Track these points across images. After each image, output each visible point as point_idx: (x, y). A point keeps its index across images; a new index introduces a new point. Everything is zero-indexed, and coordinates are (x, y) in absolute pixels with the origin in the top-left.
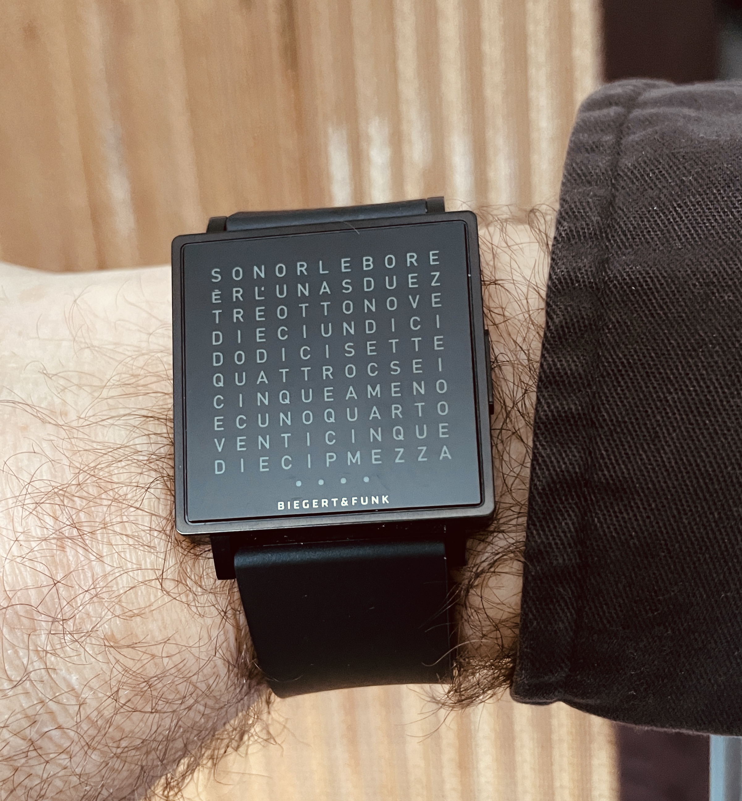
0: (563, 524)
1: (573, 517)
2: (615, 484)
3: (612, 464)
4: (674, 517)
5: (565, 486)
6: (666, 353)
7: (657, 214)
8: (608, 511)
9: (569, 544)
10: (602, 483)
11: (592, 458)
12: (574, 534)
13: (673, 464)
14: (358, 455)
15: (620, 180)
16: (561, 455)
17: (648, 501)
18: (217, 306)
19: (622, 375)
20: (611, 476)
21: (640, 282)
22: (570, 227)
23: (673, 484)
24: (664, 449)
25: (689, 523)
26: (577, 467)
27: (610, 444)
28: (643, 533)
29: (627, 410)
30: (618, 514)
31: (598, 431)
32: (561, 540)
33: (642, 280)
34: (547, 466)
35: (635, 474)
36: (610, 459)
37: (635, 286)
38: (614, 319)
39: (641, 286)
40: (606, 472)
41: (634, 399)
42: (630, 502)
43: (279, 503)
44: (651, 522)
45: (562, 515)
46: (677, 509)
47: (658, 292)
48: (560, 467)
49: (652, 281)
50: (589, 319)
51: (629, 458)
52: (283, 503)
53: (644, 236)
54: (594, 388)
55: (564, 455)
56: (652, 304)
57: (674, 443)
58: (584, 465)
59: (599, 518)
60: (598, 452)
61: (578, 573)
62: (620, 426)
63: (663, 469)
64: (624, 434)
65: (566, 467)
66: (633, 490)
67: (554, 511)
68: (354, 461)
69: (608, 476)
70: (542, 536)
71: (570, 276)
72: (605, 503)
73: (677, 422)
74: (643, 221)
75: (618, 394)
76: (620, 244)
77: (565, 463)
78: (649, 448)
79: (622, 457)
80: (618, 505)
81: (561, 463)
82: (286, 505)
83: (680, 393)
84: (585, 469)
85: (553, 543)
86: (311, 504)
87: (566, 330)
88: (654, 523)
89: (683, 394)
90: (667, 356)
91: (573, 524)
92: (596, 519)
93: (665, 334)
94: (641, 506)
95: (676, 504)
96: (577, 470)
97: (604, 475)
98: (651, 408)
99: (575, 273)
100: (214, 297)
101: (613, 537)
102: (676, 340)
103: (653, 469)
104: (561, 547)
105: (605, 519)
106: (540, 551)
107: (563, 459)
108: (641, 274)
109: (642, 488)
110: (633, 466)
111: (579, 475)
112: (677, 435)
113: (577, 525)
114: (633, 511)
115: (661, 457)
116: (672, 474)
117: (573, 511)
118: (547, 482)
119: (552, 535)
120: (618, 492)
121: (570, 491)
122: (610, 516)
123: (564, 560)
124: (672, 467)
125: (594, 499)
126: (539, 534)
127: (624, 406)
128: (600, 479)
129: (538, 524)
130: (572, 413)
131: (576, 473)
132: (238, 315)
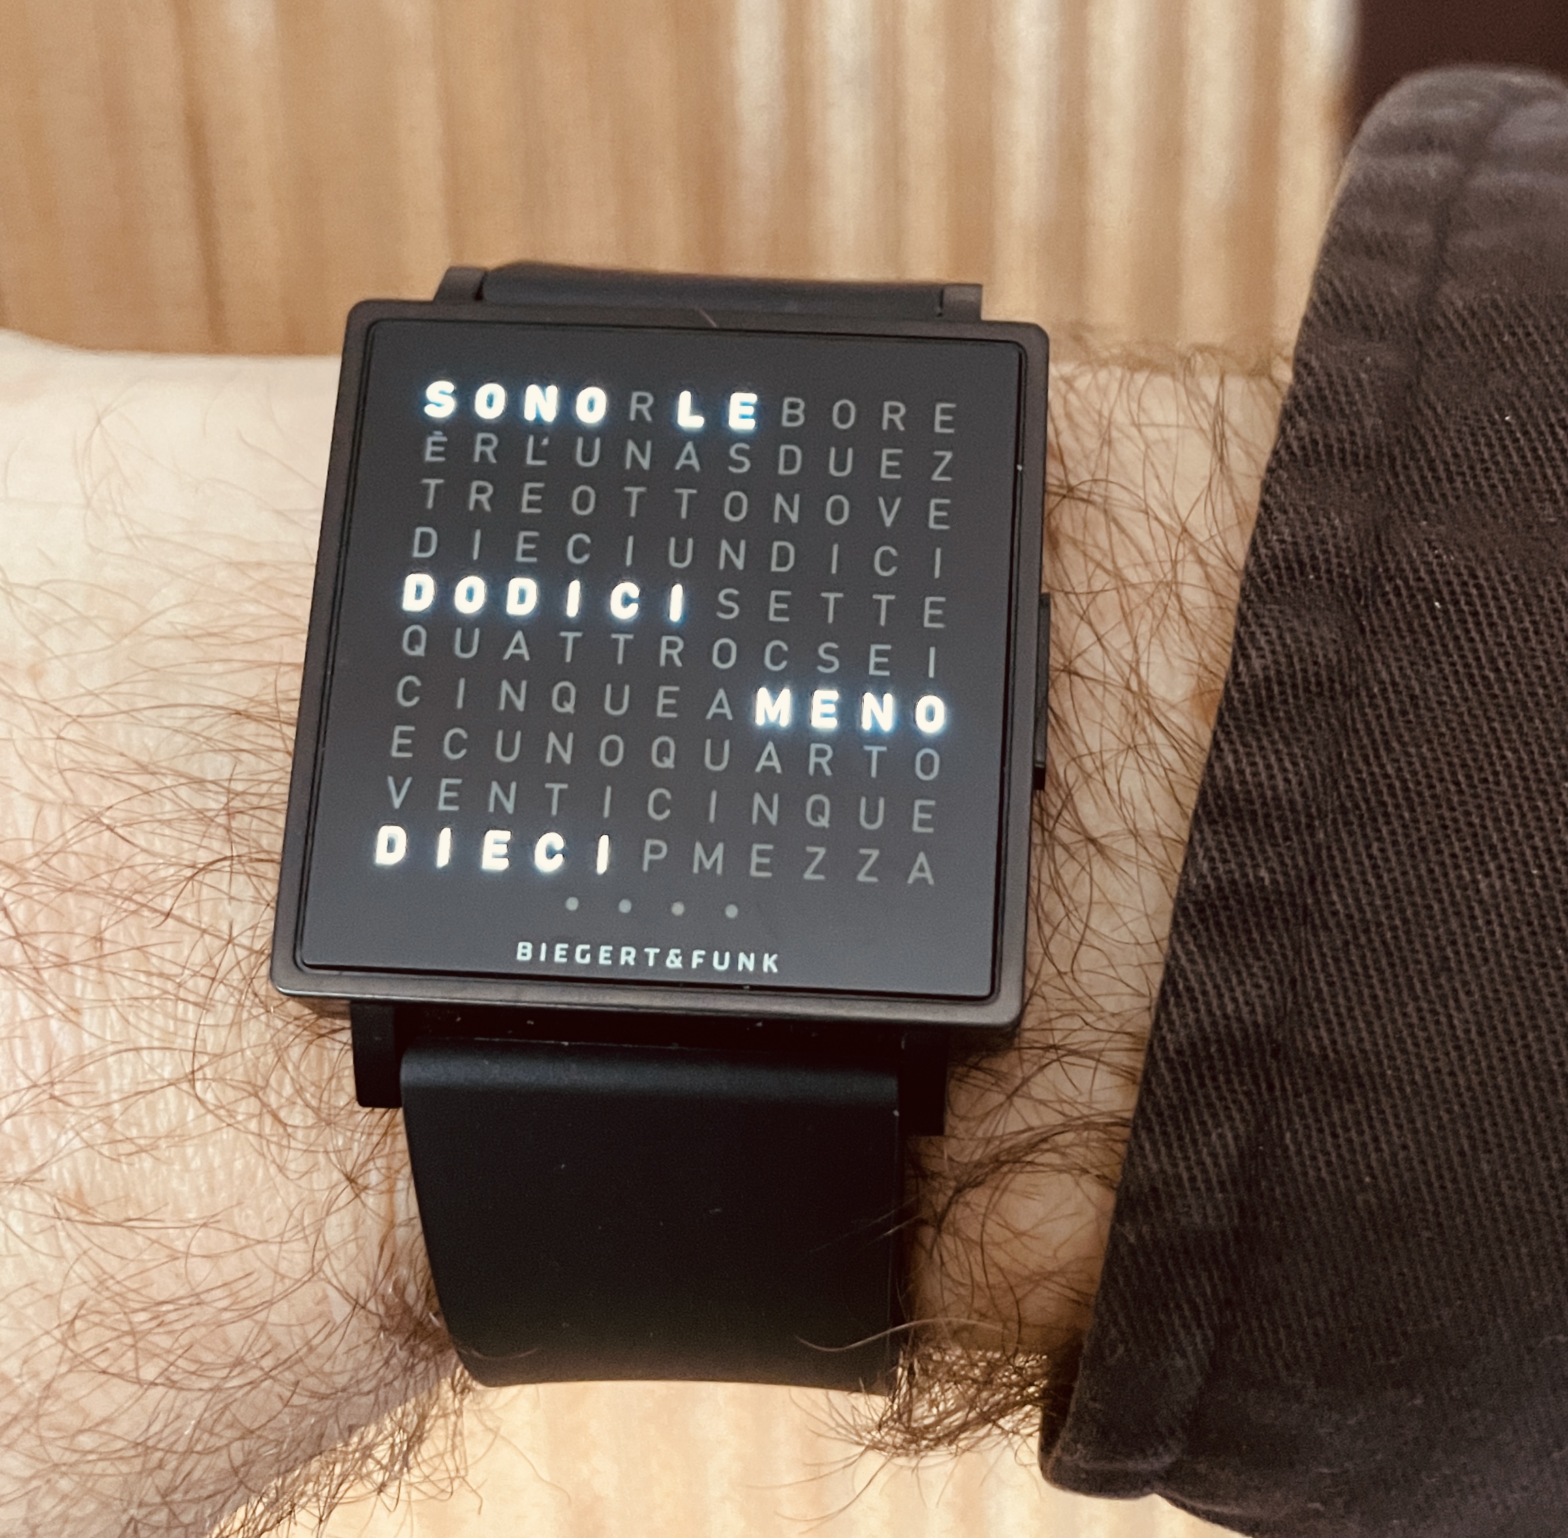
0: (1214, 1137)
1: (1238, 1123)
2: (1340, 1062)
3: (1338, 1014)
4: (1462, 1153)
5: (1228, 1050)
6: (1491, 779)
7: (1511, 432)
8: (1318, 1121)
9: (1222, 1184)
10: (1310, 1054)
11: (1295, 996)
12: (1235, 1160)
13: (1474, 1035)
14: (720, 850)
15: (1436, 335)
16: (1227, 980)
17: (1408, 1110)
18: (433, 471)
19: (1386, 814)
20: (1334, 1042)
21: (1453, 593)
22: (1311, 434)
23: (1469, 1080)
24: (1457, 1000)
25: (1494, 1174)
26: (1259, 1010)
27: (1340, 970)
28: (1388, 1181)
29: (1385, 897)
30: (1340, 1131)
31: (1316, 936)
32: (1205, 1171)
33: (1458, 589)
34: (1193, 1000)
35: (1387, 1046)
36: (1336, 1005)
37: (1441, 601)
38: (1384, 675)
39: (1456, 603)
40: (1323, 1033)
41: (1404, 873)
42: (1367, 1107)
43: (521, 945)
44: (1408, 1159)
45: (1214, 1116)
46: (1470, 1137)
47: (1492, 625)
48: (1222, 1006)
49: (1482, 596)
50: (1329, 667)
51: (1378, 1008)
52: (529, 945)
53: (1475, 477)
54: (1321, 835)
55: (1234, 981)
56: (1475, 651)
57: (1482, 988)
58: (1277, 1010)
59: (1295, 1132)
60: (1310, 983)
61: (1232, 1250)
62: (1367, 931)
63: (1450, 1046)
64: (1374, 950)
65: (1237, 1009)
66: (1378, 1080)
67: (1196, 1102)
68: (708, 865)
69: (1327, 1042)
70: (1164, 1159)
71: (1297, 553)
72: (1312, 1101)
73: (1495, 942)
74: (1476, 443)
75: (1370, 857)
76: (1419, 486)
77: (1234, 1000)
78: (1426, 991)
79: (1363, 1003)
80: (1341, 1109)
81: (1227, 999)
82: (536, 952)
83: (1508, 877)
84: (1277, 1018)
85: (1185, 1176)
86: (595, 957)
87: (1276, 689)
88: (1415, 1163)
89: (1515, 881)
90: (1491, 786)
91: (1236, 1138)
92: (1288, 1135)
93: (1493, 730)
94: (1391, 1120)
95: (1469, 1127)
96: (1260, 1019)
97: (1319, 1039)
98: (1441, 901)
99: (1310, 547)
100: (430, 448)
101: (1320, 1179)
102: (1515, 751)
103: (1429, 1040)
104: (1203, 1188)
105: (1309, 1138)
106: (1154, 1190)
107: (1232, 990)
108: (1459, 575)
109: (1399, 1080)
110: (1384, 1027)
111: (1263, 1029)
112: (1491, 971)
113: (1243, 1142)
114: (1372, 1127)
115: (1450, 1017)
116: (1469, 1059)
117: (1241, 1110)
118: (1188, 1036)
119: (1186, 1158)
120: (1345, 1081)
121: (1237, 1063)
122: (1321, 1131)
123: (1205, 1217)
124: (1471, 1042)
125: (1289, 1087)
126: (1157, 1154)
127: (1382, 887)
128: (1307, 1045)
129: (1157, 1129)
130: (1262, 888)
131: (1256, 1025)
132: (480, 496)
